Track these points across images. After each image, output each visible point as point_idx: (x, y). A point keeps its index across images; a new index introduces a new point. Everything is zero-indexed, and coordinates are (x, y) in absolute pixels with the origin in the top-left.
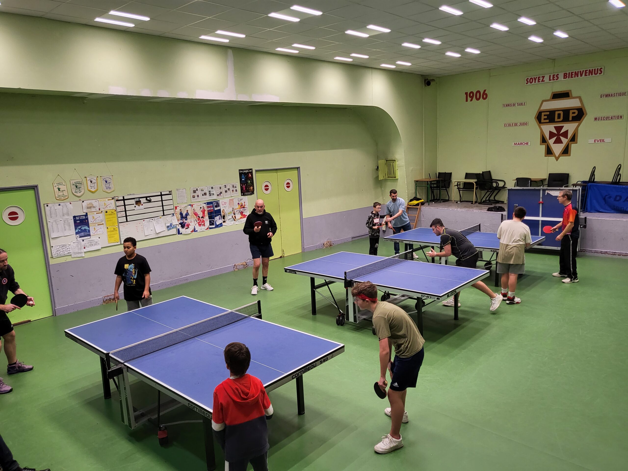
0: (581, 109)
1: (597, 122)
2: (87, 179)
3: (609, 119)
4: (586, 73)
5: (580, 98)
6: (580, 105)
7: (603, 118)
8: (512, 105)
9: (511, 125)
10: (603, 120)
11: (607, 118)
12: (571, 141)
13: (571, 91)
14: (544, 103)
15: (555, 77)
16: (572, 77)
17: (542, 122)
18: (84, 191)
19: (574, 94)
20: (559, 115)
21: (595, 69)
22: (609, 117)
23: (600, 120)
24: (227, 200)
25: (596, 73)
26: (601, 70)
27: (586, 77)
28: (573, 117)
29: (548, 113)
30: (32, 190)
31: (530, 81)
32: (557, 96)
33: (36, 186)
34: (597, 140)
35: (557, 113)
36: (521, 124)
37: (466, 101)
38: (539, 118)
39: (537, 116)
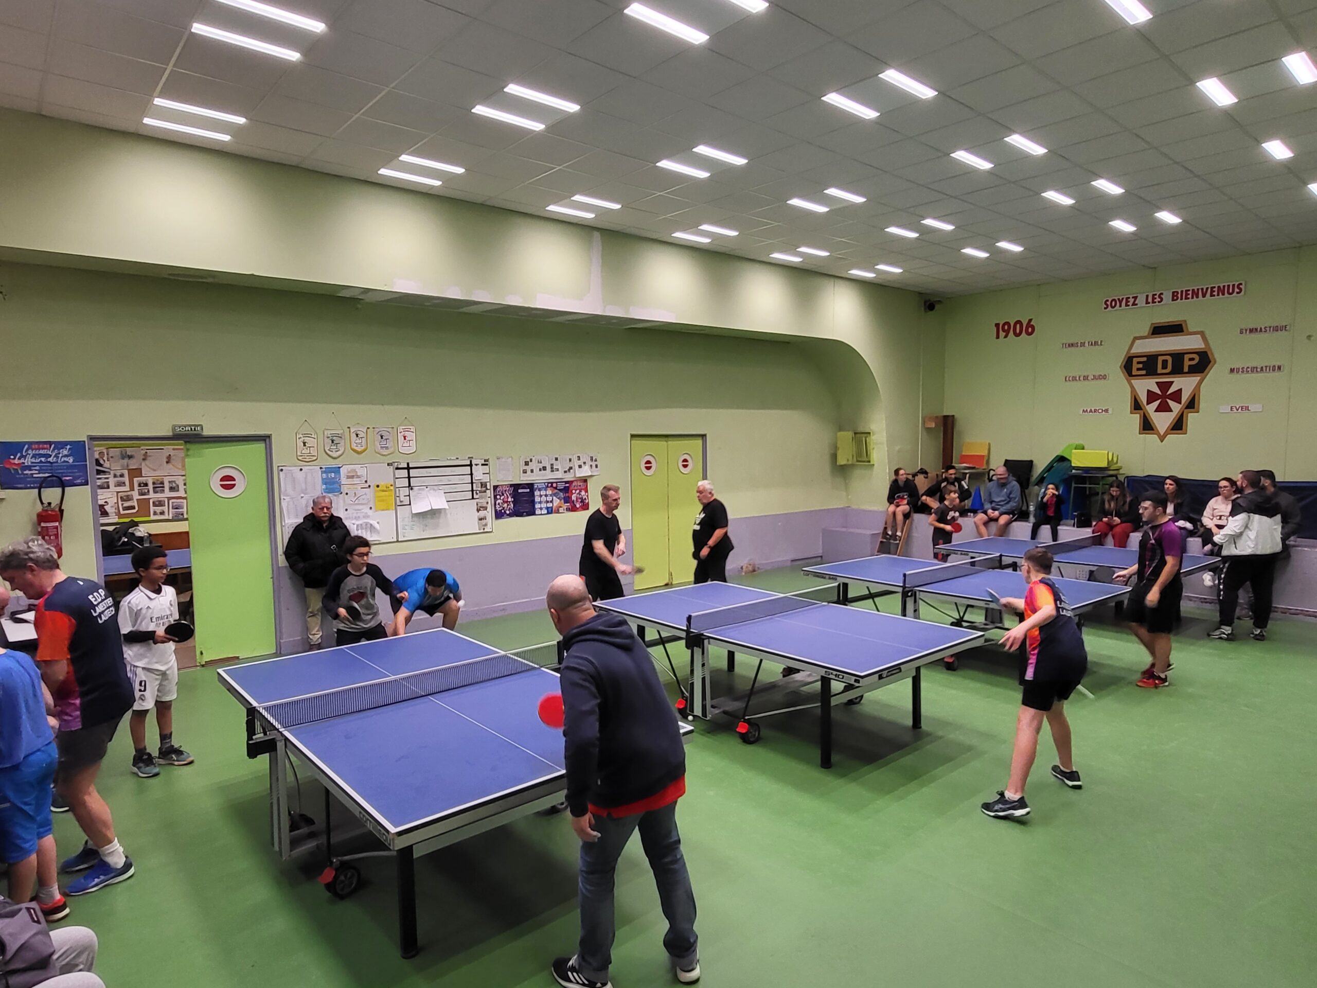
0: (1206, 352)
1: (1234, 376)
2: (350, 432)
3: (1257, 371)
4: (1212, 292)
5: (1202, 334)
6: (1203, 346)
7: (1245, 370)
8: (1079, 345)
9: (1077, 379)
10: (1245, 372)
11: (1254, 370)
12: (1186, 408)
13: (1185, 321)
14: (1137, 341)
15: (1156, 299)
16: (1187, 298)
17: (1134, 373)
18: (343, 449)
19: (1191, 327)
20: (1165, 363)
21: (1229, 286)
22: (1257, 368)
23: (1240, 372)
25: (1231, 291)
26: (1241, 286)
27: (1212, 298)
28: (1190, 366)
29: (1145, 359)
30: (261, 442)
31: (1111, 304)
32: (1159, 330)
33: (269, 437)
34: (1236, 407)
35: (1160, 359)
36: (1095, 378)
37: (998, 337)
38: (1128, 367)
39: (1124, 363)
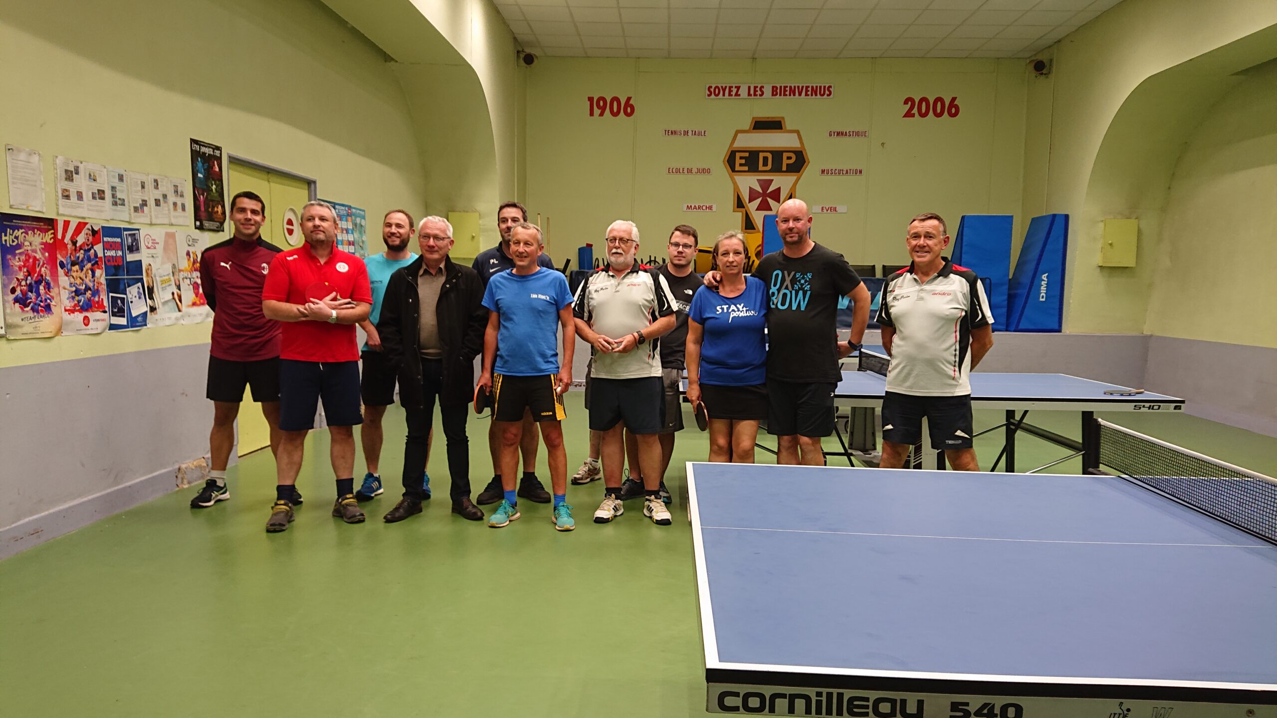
0: (801, 152)
1: (825, 177)
3: (843, 174)
4: (807, 91)
5: (798, 132)
6: (798, 146)
7: (833, 171)
8: (683, 133)
9: (681, 171)
10: (833, 174)
11: (840, 172)
13: (783, 118)
14: (740, 135)
15: (756, 92)
16: (785, 95)
17: (736, 169)
19: (788, 125)
20: (765, 159)
21: (820, 87)
22: (843, 170)
23: (828, 174)
24: (158, 234)
26: (830, 89)
27: (807, 97)
28: (787, 165)
29: (747, 155)
31: (714, 91)
32: (761, 125)
34: (826, 208)
35: (761, 155)
36: (698, 171)
37: (592, 114)
38: (731, 161)
39: (727, 158)
